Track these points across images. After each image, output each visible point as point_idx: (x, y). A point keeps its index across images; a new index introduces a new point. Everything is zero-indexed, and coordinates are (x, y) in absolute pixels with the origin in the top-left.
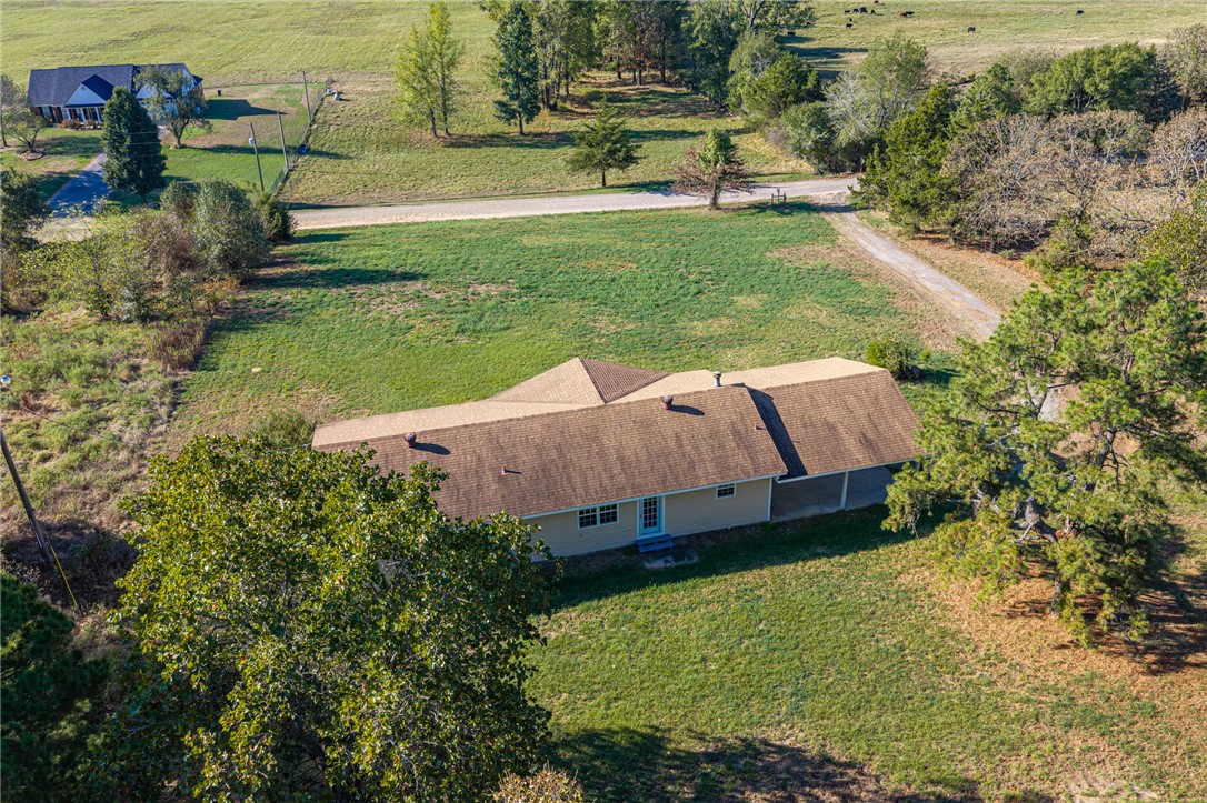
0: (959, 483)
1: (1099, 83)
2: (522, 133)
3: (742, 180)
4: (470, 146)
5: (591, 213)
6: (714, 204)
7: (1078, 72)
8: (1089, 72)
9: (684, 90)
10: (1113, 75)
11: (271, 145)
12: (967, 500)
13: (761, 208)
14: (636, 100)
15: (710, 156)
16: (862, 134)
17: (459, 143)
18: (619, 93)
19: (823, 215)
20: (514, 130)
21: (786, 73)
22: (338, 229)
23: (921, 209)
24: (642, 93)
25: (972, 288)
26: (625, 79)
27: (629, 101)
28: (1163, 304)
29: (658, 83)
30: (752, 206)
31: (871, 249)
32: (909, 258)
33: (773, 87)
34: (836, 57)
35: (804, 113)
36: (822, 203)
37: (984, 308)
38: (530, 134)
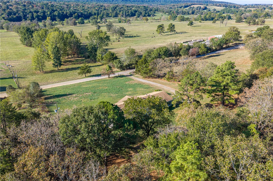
0: (180, 100)
1: (162, 53)
2: (58, 69)
3: (113, 73)
4: (49, 73)
5: (88, 81)
6: (109, 77)
7: (159, 51)
8: (160, 51)
9: (83, 59)
10: (164, 51)
11: (5, 77)
12: (181, 102)
13: (117, 77)
14: (75, 61)
15: (108, 69)
16: (128, 63)
17: (46, 73)
18: (70, 60)
19: (127, 77)
20: (56, 69)
21: (110, 54)
22: (45, 89)
23: (147, 73)
24: (75, 60)
25: (159, 83)
26: (69, 58)
27: (74, 62)
28: (199, 76)
29: (77, 58)
30: (114, 77)
31: (140, 80)
32: (146, 81)
33: (108, 57)
34: (107, 50)
35: (117, 61)
36: (125, 75)
37: (162, 85)
38: (60, 69)
